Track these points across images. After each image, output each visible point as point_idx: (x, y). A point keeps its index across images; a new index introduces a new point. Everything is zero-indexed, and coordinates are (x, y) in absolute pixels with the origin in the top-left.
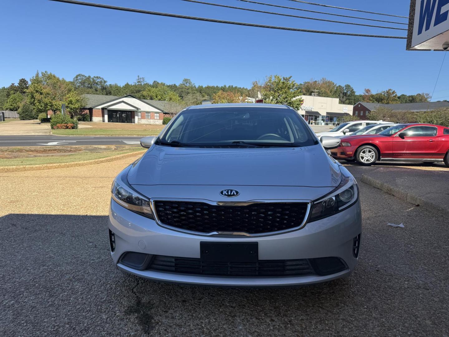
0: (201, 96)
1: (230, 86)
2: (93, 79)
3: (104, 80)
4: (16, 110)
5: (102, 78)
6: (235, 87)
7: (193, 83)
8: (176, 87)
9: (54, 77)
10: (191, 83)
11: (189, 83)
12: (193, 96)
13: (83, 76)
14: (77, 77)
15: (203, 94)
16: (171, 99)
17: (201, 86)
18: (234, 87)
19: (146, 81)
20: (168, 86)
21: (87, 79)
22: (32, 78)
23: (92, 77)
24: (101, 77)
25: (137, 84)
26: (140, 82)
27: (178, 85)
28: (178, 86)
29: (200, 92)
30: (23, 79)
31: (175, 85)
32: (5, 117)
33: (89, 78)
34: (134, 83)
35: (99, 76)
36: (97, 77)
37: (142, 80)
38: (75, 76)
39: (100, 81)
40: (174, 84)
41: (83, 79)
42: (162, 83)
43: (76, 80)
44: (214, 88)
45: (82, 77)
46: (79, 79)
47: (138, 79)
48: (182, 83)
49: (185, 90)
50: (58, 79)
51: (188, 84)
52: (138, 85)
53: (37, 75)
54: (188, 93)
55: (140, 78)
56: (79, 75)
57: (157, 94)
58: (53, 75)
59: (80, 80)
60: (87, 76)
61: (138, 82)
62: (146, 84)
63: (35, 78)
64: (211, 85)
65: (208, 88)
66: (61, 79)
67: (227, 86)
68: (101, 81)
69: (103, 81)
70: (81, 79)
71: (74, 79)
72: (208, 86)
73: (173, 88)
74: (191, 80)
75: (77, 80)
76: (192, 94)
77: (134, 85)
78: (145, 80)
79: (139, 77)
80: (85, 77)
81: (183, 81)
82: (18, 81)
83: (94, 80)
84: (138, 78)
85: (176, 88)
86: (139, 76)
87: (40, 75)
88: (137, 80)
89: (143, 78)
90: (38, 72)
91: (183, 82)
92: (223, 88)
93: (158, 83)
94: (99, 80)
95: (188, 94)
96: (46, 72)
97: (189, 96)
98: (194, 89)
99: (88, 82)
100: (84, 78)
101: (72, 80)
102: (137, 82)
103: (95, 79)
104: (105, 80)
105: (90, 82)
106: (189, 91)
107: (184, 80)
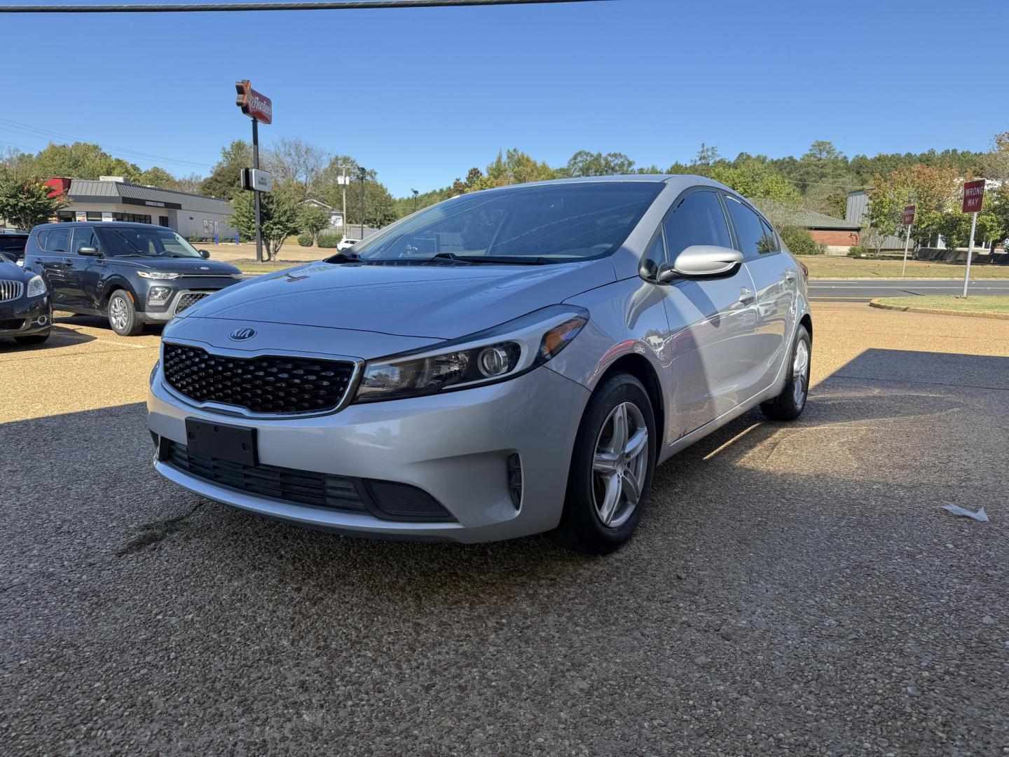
0: (855, 181)
1: (947, 152)
2: (606, 159)
3: (628, 161)
4: (460, 231)
5: (625, 157)
6: (963, 153)
7: (837, 151)
8: (794, 164)
9: (528, 160)
10: (834, 150)
11: (827, 152)
12: (834, 182)
13: (587, 154)
14: (575, 158)
15: (865, 176)
16: (768, 193)
17: (861, 155)
18: (959, 152)
19: (719, 155)
20: (774, 163)
21: (593, 160)
22: (490, 166)
23: (604, 155)
24: (622, 154)
25: (699, 163)
26: (704, 158)
27: (798, 157)
28: (799, 160)
29: (858, 173)
30: (475, 169)
31: (791, 158)
32: (441, 243)
33: (597, 159)
34: (692, 161)
35: (617, 152)
36: (615, 155)
37: (710, 154)
38: (572, 156)
39: (619, 163)
40: (790, 155)
41: (587, 160)
42: (759, 157)
43: (573, 165)
44: (899, 159)
45: (585, 157)
46: (579, 162)
47: (702, 152)
48: (808, 152)
49: (816, 168)
50: (535, 165)
51: (824, 153)
52: (700, 165)
53: (499, 161)
54: (823, 175)
55: (705, 148)
56: (580, 153)
57: (736, 183)
58: (526, 157)
59: (580, 165)
60: (595, 155)
61: (700, 159)
62: (719, 162)
63: (494, 166)
64: (889, 152)
65: (880, 159)
66: (539, 164)
67: (939, 152)
68: (622, 162)
69: (626, 162)
70: (583, 161)
71: (569, 163)
72: (880, 156)
73: (785, 166)
74: (833, 144)
75: (575, 163)
76: (833, 178)
77: (690, 167)
78: (717, 153)
79: (703, 147)
80: (592, 156)
81: (811, 148)
82: (466, 174)
83: (607, 163)
84: (701, 150)
85: (793, 167)
86: (703, 144)
87: (504, 159)
88: (697, 154)
89: (713, 148)
90: (500, 153)
91: (811, 150)
92: (924, 158)
93: (749, 157)
94: (618, 161)
95: (823, 179)
96: (515, 150)
97: (823, 182)
98: (839, 166)
99: (595, 167)
100: (588, 158)
101: (565, 165)
102: (698, 158)
103: (609, 159)
104: (631, 160)
105: (598, 167)
106: (824, 171)
107: (813, 146)
